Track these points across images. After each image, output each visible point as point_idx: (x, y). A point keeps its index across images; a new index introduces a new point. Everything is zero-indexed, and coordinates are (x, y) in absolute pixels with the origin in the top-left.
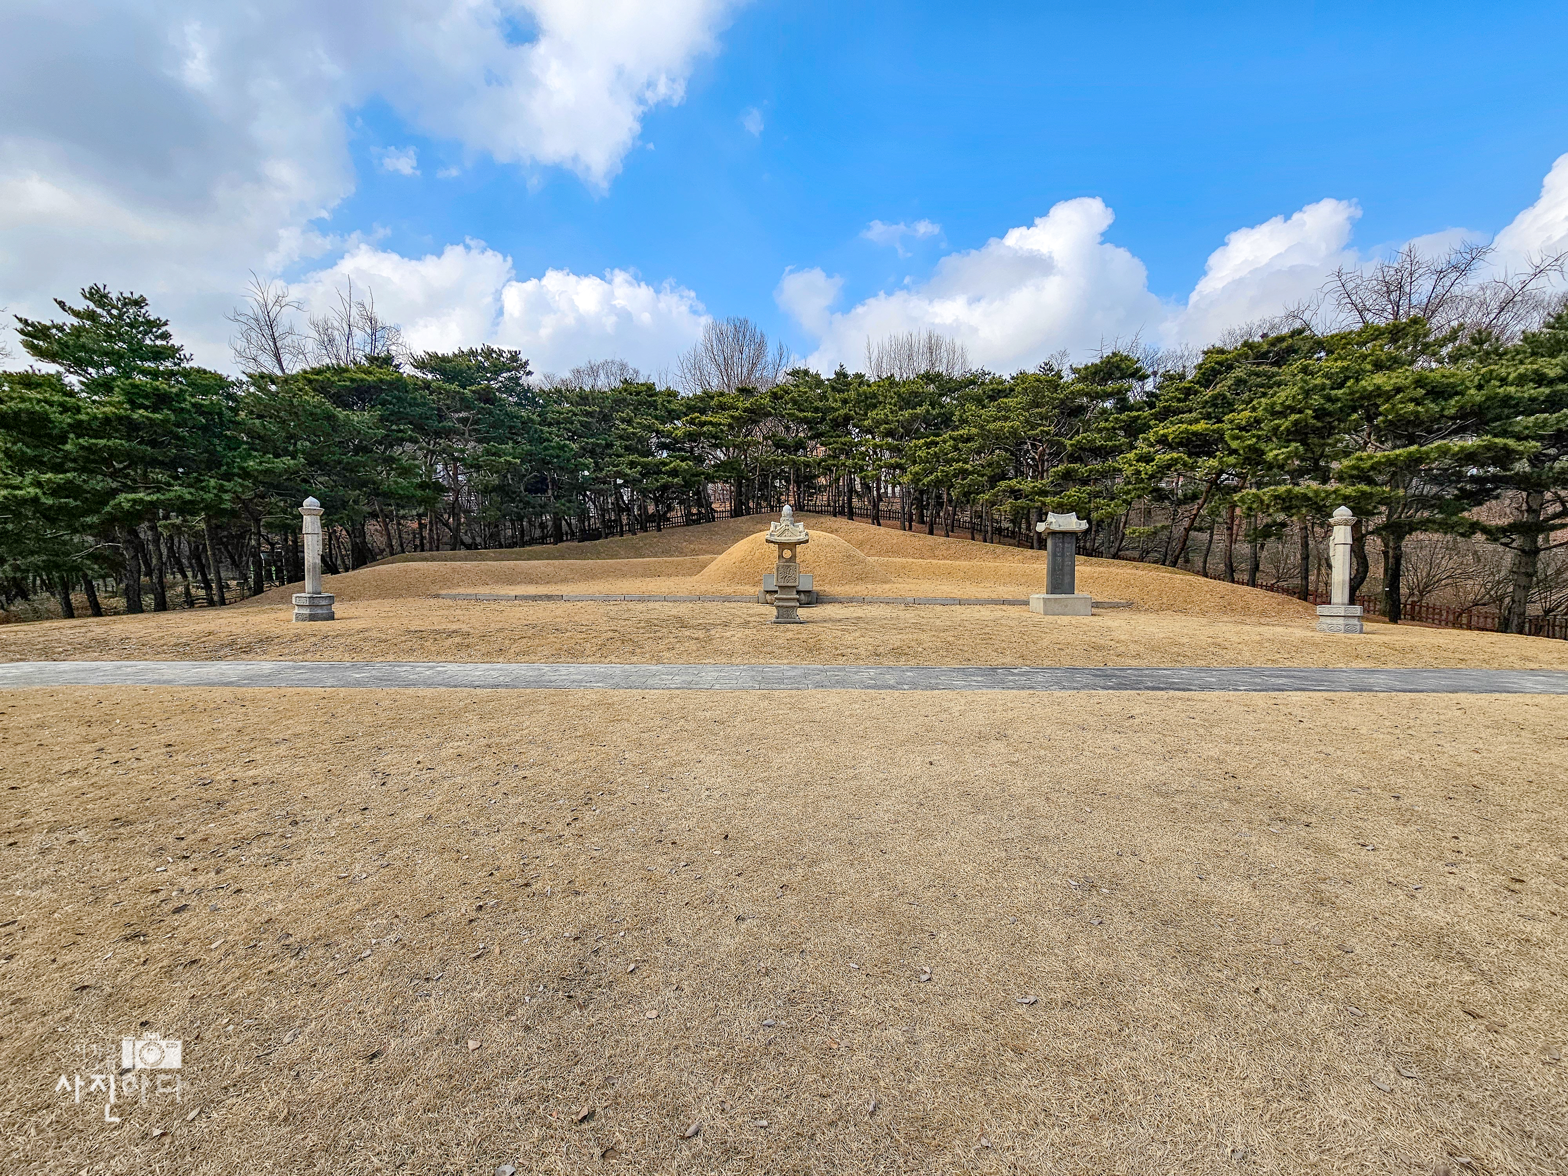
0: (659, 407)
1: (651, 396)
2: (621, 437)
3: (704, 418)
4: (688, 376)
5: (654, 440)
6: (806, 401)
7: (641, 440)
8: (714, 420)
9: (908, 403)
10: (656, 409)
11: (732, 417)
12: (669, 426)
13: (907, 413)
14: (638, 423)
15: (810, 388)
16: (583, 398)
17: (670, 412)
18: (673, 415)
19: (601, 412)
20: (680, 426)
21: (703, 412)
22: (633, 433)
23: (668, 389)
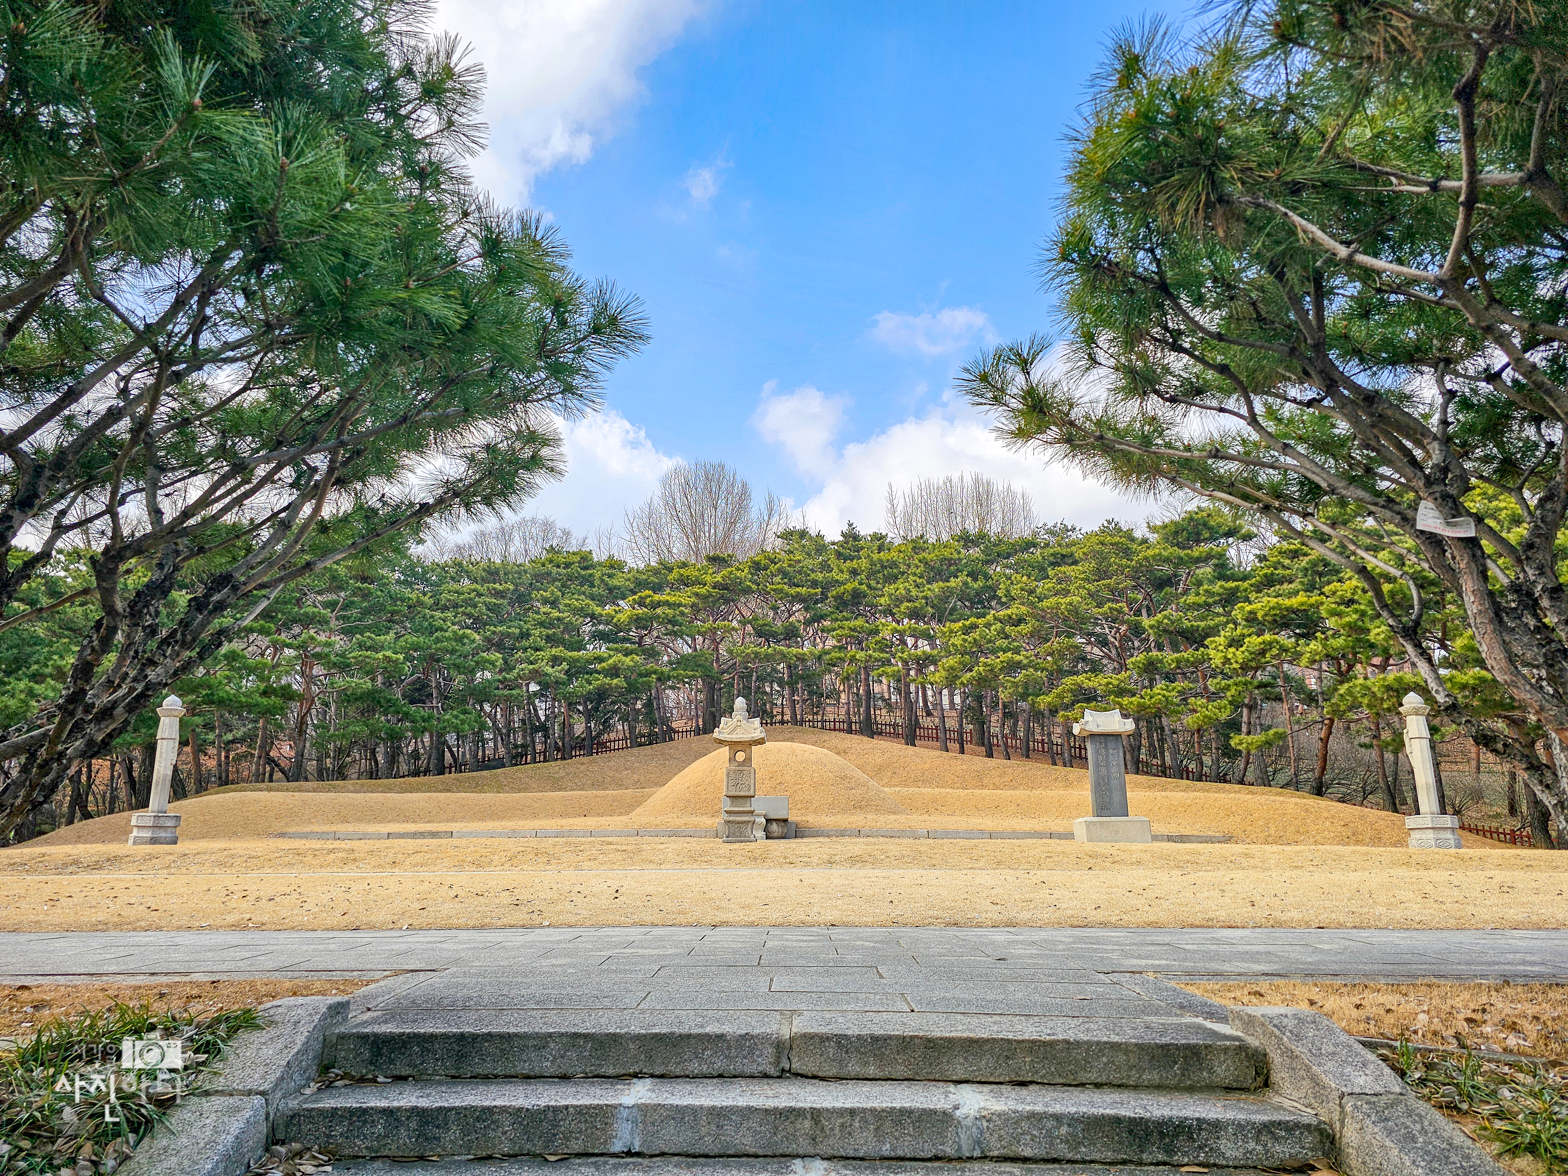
0: (597, 582)
1: (586, 568)
2: (542, 624)
3: (657, 597)
4: (640, 541)
5: (587, 628)
6: (800, 572)
7: (569, 628)
8: (672, 599)
9: (940, 573)
10: (592, 586)
11: (697, 595)
12: (609, 609)
13: (937, 587)
14: (566, 605)
15: (809, 554)
16: (492, 574)
17: (611, 590)
18: (614, 595)
19: (516, 590)
20: (625, 610)
21: (657, 588)
22: (558, 619)
23: (611, 557)
